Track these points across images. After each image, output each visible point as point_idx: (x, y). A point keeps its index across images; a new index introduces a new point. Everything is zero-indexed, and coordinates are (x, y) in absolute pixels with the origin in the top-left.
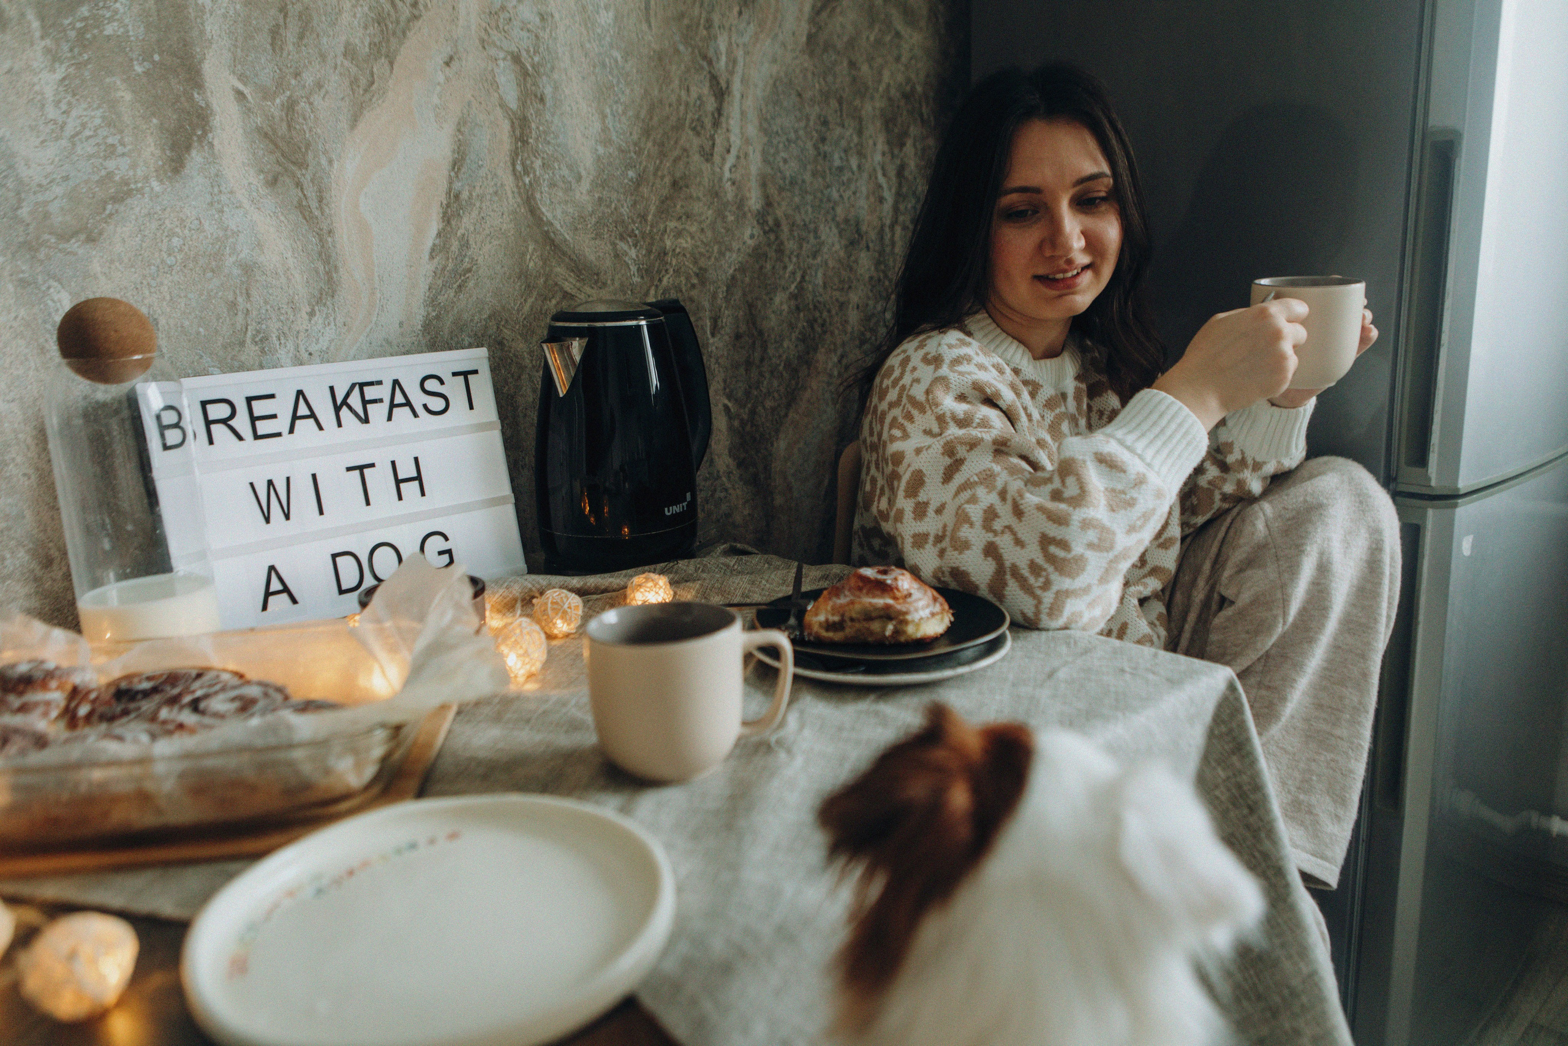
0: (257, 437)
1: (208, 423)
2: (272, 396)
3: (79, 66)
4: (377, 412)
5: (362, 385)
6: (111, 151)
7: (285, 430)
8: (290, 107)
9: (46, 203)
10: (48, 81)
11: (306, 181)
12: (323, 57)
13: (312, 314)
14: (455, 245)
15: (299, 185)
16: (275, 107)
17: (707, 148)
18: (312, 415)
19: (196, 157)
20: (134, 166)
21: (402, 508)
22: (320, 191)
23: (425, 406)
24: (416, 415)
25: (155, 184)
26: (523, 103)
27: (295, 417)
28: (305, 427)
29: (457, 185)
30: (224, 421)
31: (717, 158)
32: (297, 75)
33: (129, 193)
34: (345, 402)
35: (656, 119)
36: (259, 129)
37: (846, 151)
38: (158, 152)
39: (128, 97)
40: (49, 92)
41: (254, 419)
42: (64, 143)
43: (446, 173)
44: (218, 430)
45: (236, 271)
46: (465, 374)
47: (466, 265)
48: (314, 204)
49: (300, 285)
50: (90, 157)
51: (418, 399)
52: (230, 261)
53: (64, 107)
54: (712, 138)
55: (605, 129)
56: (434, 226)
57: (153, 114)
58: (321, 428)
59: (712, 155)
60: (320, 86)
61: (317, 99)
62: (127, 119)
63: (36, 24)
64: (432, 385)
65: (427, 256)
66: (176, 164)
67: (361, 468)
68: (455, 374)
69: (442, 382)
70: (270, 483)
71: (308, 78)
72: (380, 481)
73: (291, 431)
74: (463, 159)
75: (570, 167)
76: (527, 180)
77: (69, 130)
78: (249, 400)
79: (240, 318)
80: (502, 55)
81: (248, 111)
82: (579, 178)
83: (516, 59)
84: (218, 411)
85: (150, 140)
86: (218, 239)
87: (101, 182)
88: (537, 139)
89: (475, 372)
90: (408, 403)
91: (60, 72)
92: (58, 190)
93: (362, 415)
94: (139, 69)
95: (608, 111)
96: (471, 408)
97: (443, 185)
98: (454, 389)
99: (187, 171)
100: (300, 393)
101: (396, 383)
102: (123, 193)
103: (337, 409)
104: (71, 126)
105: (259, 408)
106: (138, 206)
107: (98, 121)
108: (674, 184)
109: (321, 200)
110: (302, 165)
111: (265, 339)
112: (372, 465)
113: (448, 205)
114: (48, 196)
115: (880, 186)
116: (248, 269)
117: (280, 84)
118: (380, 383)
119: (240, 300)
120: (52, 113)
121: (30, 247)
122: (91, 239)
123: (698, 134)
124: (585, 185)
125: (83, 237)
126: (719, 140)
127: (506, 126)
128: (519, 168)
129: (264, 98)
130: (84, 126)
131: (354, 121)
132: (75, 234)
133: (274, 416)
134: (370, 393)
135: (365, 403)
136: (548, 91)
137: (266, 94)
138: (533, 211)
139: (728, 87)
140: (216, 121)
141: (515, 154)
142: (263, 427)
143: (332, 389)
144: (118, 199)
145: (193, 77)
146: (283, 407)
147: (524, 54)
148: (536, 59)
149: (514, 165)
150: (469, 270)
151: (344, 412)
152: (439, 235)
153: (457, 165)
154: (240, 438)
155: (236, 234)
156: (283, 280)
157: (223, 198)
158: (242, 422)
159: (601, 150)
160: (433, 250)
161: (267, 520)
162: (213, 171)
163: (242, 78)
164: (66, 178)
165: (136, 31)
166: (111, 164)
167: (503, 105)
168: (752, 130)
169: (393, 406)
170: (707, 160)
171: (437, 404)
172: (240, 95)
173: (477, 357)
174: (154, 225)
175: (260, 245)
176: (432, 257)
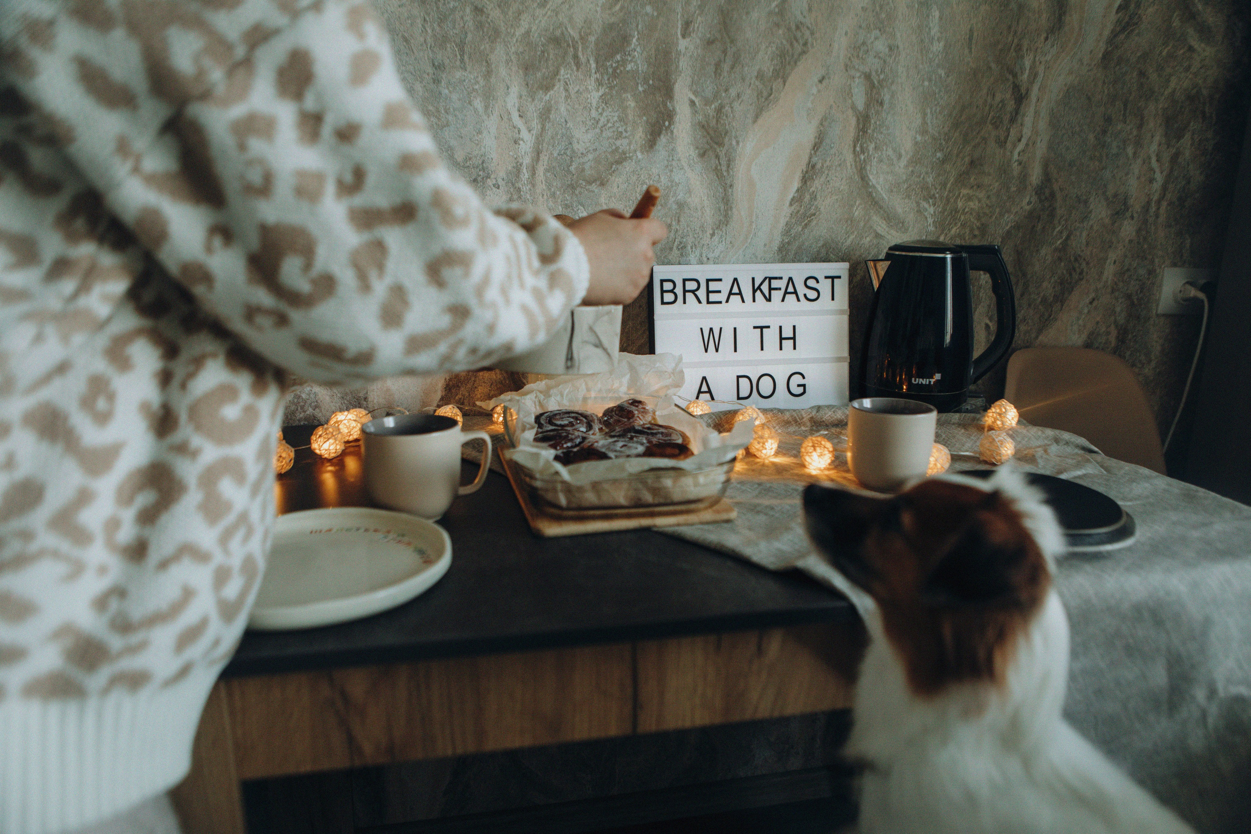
0: (708, 302)
1: (685, 291)
2: (720, 280)
3: (611, 88)
4: (777, 295)
5: (770, 279)
6: (619, 135)
7: (724, 300)
8: (719, 110)
9: (584, 163)
10: (595, 96)
11: (722, 154)
12: (744, 79)
13: (713, 235)
14: (807, 198)
15: (717, 157)
16: (711, 110)
17: (1002, 138)
18: (740, 294)
19: (663, 139)
20: (629, 144)
21: (780, 355)
22: (729, 160)
23: (805, 295)
24: (798, 300)
25: (639, 154)
26: (868, 106)
27: (730, 293)
28: (735, 299)
29: (814, 159)
30: (693, 292)
31: (1009, 145)
32: (726, 90)
33: (625, 159)
34: (759, 288)
35: (963, 117)
36: (700, 123)
38: (643, 136)
39: (632, 104)
40: (594, 102)
41: (708, 292)
42: (598, 130)
43: (808, 151)
44: (689, 296)
45: (674, 206)
46: (833, 278)
47: (812, 211)
48: (724, 168)
49: (709, 216)
50: (608, 138)
51: (801, 290)
53: (600, 110)
54: (1007, 130)
55: (924, 122)
56: (796, 184)
57: (644, 115)
58: (743, 301)
59: (1005, 142)
60: (739, 96)
61: (736, 105)
62: (630, 117)
63: (594, 66)
64: (811, 283)
65: (788, 203)
66: (651, 144)
67: (762, 328)
68: (826, 277)
69: (818, 282)
70: (711, 329)
71: (733, 92)
72: (772, 337)
73: (727, 301)
74: (821, 143)
75: (894, 150)
76: (862, 157)
77: (601, 124)
78: (708, 281)
79: (672, 235)
80: (858, 75)
81: (695, 112)
82: (900, 157)
83: (868, 77)
84: (691, 286)
85: (641, 129)
86: (667, 187)
87: (613, 152)
88: (874, 131)
89: (839, 277)
90: (795, 292)
91: (601, 91)
92: (590, 156)
93: (767, 296)
94: (641, 89)
95: (929, 111)
96: (833, 299)
97: (806, 159)
98: (825, 286)
99: (656, 147)
100: (735, 280)
101: (790, 279)
102: (622, 159)
103: (754, 291)
104: (602, 121)
105: (713, 286)
106: (628, 167)
107: (616, 118)
109: (728, 166)
110: (721, 144)
111: (685, 247)
112: (768, 327)
113: (807, 172)
114: (586, 159)
115: (1152, 170)
116: (681, 205)
117: (716, 96)
118: (781, 278)
119: (674, 223)
120: (594, 113)
121: (572, 187)
122: (602, 184)
123: (997, 128)
124: (904, 162)
125: (598, 183)
126: (1013, 131)
127: (853, 121)
128: (858, 149)
129: (706, 105)
130: (608, 121)
131: (756, 118)
132: (595, 181)
133: (719, 292)
134: (775, 284)
135: (770, 289)
136: (887, 98)
137: (707, 102)
138: (864, 178)
139: (1027, 93)
140: (677, 119)
141: (856, 140)
142: (713, 297)
143: (753, 279)
144: (619, 162)
145: (668, 93)
146: (725, 287)
147: (874, 73)
148: (882, 77)
149: (855, 147)
150: (814, 215)
151: (758, 293)
152: (798, 191)
153: (816, 147)
154: (700, 302)
155: (678, 185)
156: (700, 213)
157: (674, 163)
158: (702, 293)
159: (919, 138)
160: (792, 200)
161: (706, 351)
162: (671, 147)
163: (695, 93)
164: (595, 150)
165: (643, 68)
166: (618, 143)
167: (853, 107)
168: (1042, 125)
169: (786, 293)
170: (1000, 146)
171: (812, 295)
172: (692, 103)
173: (841, 268)
174: (635, 178)
175: (690, 192)
176: (791, 205)
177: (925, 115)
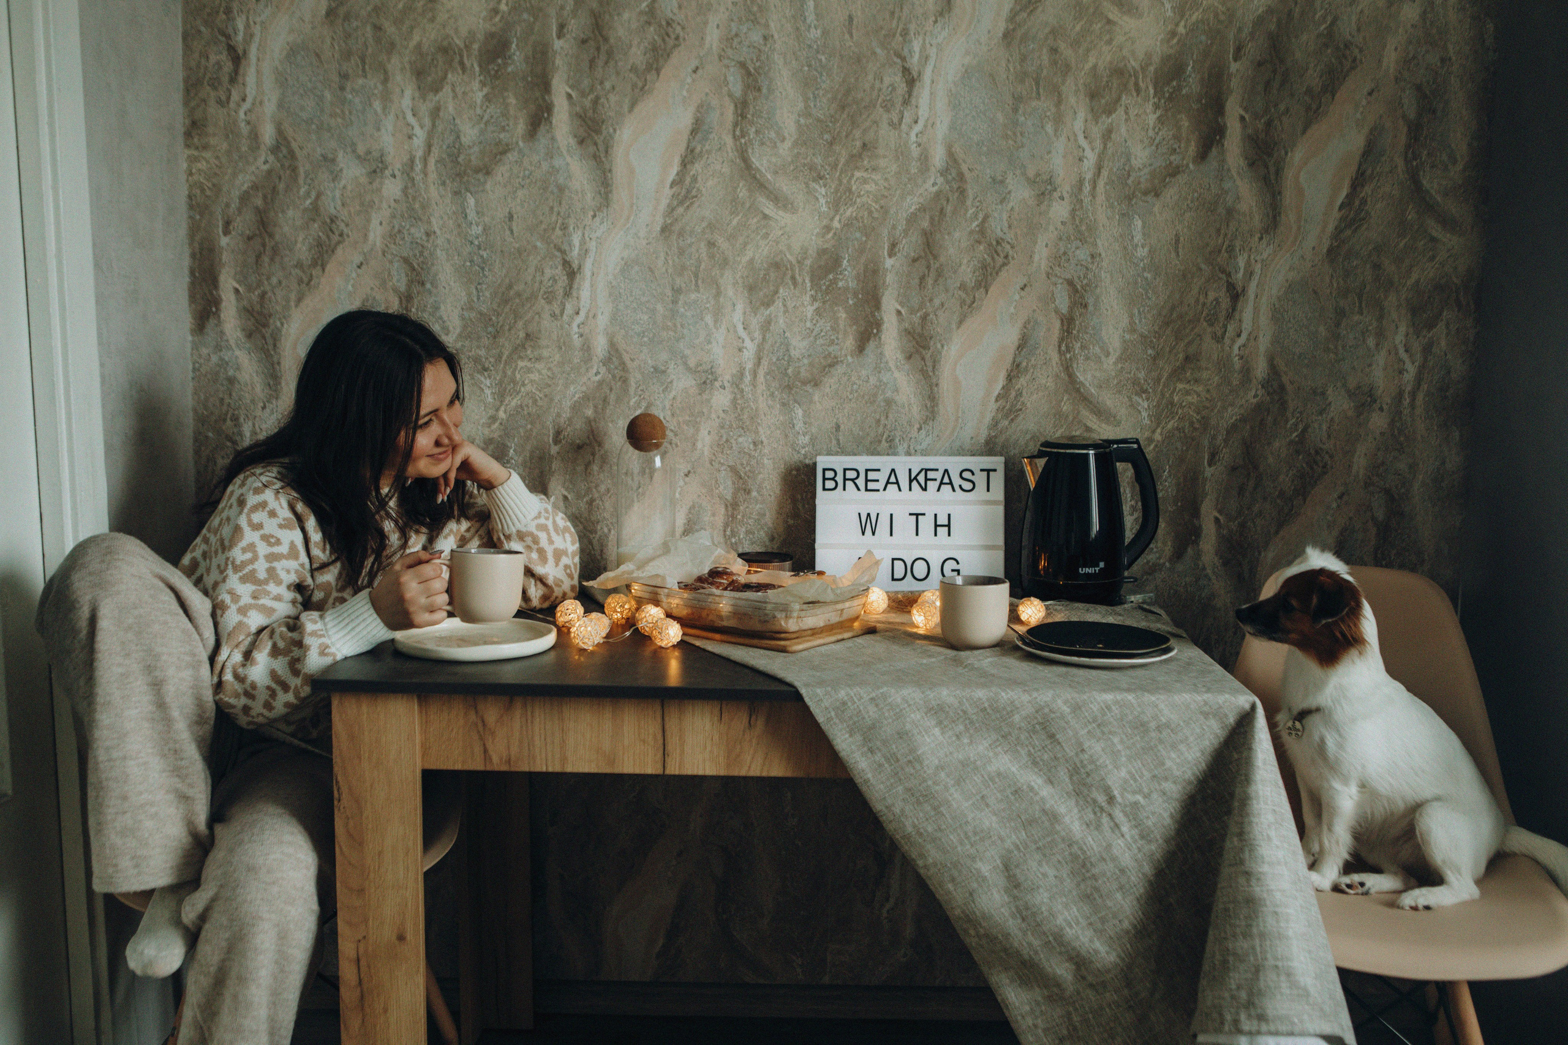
0: (868, 490)
2: (880, 470)
3: (824, 303)
4: (932, 486)
5: (927, 470)
6: (832, 342)
7: (882, 488)
8: (924, 318)
9: (800, 367)
10: (810, 311)
11: (927, 357)
12: (947, 291)
13: (920, 429)
14: (1013, 394)
15: (923, 358)
16: (916, 318)
17: (1219, 334)
18: (898, 483)
19: (871, 345)
20: (841, 349)
21: (935, 542)
22: (934, 362)
23: (960, 485)
24: (954, 490)
25: (849, 358)
26: (1072, 308)
27: (888, 482)
28: (893, 487)
29: (1018, 360)
30: (853, 480)
31: (1227, 341)
32: (931, 301)
33: (837, 362)
34: (916, 478)
35: (1175, 315)
36: (906, 329)
37: (1363, 333)
38: (853, 343)
39: (844, 315)
40: (809, 315)
41: (868, 482)
42: (812, 339)
43: (1012, 352)
45: (882, 404)
46: (988, 471)
47: (1018, 407)
48: (930, 369)
49: (916, 411)
50: (822, 345)
51: (957, 481)
52: (880, 398)
53: (814, 322)
54: (1225, 327)
55: (1132, 323)
56: (1001, 382)
57: (854, 324)
58: (901, 490)
59: (1223, 338)
60: (943, 306)
61: (940, 313)
62: (841, 326)
63: (809, 285)
64: (966, 475)
65: (993, 399)
66: (861, 349)
67: (918, 515)
68: (982, 470)
69: (973, 474)
70: (868, 514)
71: (937, 302)
72: (927, 522)
73: (885, 488)
74: (1026, 344)
75: (1102, 348)
76: (1068, 356)
77: (815, 333)
78: (867, 471)
79: (881, 429)
80: (1060, 281)
81: (901, 320)
82: (1108, 355)
83: (1070, 283)
85: (851, 337)
86: (876, 387)
87: (825, 357)
88: (1078, 332)
89: (995, 470)
90: (951, 483)
91: (816, 305)
92: (806, 361)
93: (924, 486)
94: (851, 302)
96: (988, 490)
97: (1010, 359)
98: (980, 479)
99: (866, 352)
100: (893, 470)
101: (946, 471)
102: (833, 363)
103: (911, 481)
104: (817, 330)
105: (872, 476)
106: (840, 369)
107: (828, 328)
108: (1187, 358)
109: (934, 367)
110: (927, 348)
113: (1012, 371)
114: (801, 364)
115: (1401, 361)
116: (889, 402)
117: (921, 305)
118: (937, 470)
119: (883, 418)
120: (808, 324)
121: (789, 387)
122: (816, 385)
123: (1212, 324)
124: (1112, 360)
126: (1230, 328)
127: (1057, 324)
128: (1063, 348)
129: (911, 314)
130: (821, 331)
131: (960, 323)
133: (879, 481)
134: (931, 475)
135: (927, 480)
136: (1091, 301)
137: (912, 311)
138: (1069, 375)
140: (885, 326)
141: (1061, 340)
142: (872, 486)
143: (910, 471)
144: (830, 366)
145: (878, 306)
146: (884, 477)
147: (1076, 279)
148: (1085, 282)
149: (1060, 347)
150: (1020, 410)
151: (914, 483)
152: (1003, 388)
153: (1021, 347)
154: (859, 489)
155: (886, 384)
156: (907, 410)
157: (882, 365)
158: (861, 481)
159: (1127, 337)
160: (998, 397)
161: (863, 533)
162: (879, 352)
163: (901, 304)
164: (809, 356)
165: (852, 284)
166: (831, 349)
167: (1057, 311)
168: (1264, 320)
169: (941, 483)
170: (1218, 342)
171: (967, 486)
172: (899, 313)
173: (997, 462)
174: (846, 379)
175: (897, 390)
176: (996, 401)
177: (1131, 316)
